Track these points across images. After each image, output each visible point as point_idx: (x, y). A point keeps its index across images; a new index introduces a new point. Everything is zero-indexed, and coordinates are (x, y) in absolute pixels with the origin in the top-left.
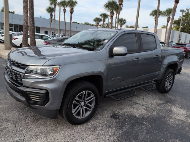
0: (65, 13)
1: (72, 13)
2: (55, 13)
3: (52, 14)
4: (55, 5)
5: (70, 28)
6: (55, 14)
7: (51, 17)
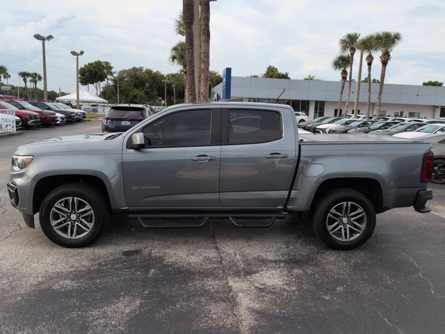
0: (370, 64)
1: (385, 63)
2: (351, 67)
3: (347, 70)
4: (353, 50)
5: (380, 98)
6: (351, 69)
7: (344, 78)
